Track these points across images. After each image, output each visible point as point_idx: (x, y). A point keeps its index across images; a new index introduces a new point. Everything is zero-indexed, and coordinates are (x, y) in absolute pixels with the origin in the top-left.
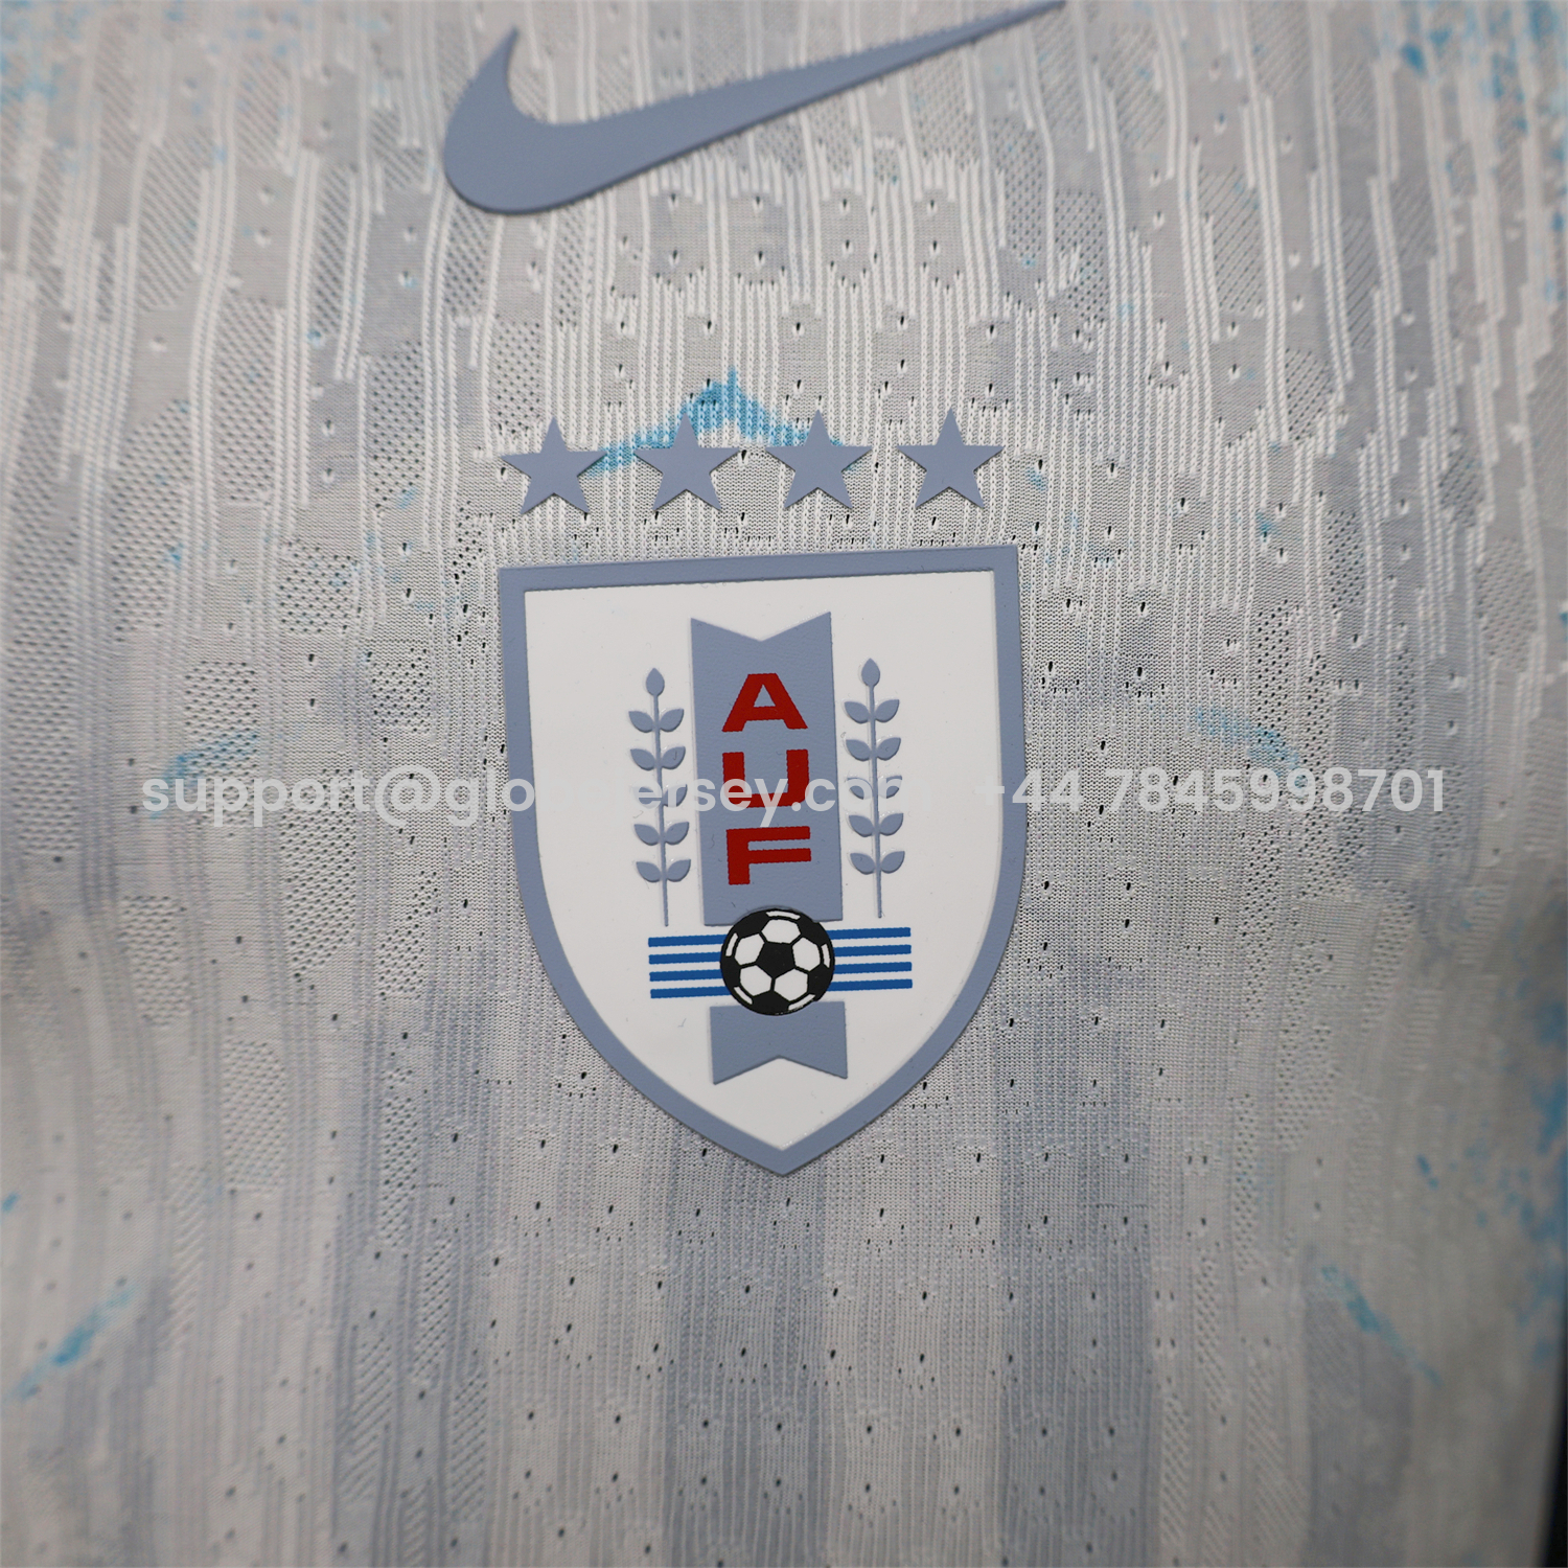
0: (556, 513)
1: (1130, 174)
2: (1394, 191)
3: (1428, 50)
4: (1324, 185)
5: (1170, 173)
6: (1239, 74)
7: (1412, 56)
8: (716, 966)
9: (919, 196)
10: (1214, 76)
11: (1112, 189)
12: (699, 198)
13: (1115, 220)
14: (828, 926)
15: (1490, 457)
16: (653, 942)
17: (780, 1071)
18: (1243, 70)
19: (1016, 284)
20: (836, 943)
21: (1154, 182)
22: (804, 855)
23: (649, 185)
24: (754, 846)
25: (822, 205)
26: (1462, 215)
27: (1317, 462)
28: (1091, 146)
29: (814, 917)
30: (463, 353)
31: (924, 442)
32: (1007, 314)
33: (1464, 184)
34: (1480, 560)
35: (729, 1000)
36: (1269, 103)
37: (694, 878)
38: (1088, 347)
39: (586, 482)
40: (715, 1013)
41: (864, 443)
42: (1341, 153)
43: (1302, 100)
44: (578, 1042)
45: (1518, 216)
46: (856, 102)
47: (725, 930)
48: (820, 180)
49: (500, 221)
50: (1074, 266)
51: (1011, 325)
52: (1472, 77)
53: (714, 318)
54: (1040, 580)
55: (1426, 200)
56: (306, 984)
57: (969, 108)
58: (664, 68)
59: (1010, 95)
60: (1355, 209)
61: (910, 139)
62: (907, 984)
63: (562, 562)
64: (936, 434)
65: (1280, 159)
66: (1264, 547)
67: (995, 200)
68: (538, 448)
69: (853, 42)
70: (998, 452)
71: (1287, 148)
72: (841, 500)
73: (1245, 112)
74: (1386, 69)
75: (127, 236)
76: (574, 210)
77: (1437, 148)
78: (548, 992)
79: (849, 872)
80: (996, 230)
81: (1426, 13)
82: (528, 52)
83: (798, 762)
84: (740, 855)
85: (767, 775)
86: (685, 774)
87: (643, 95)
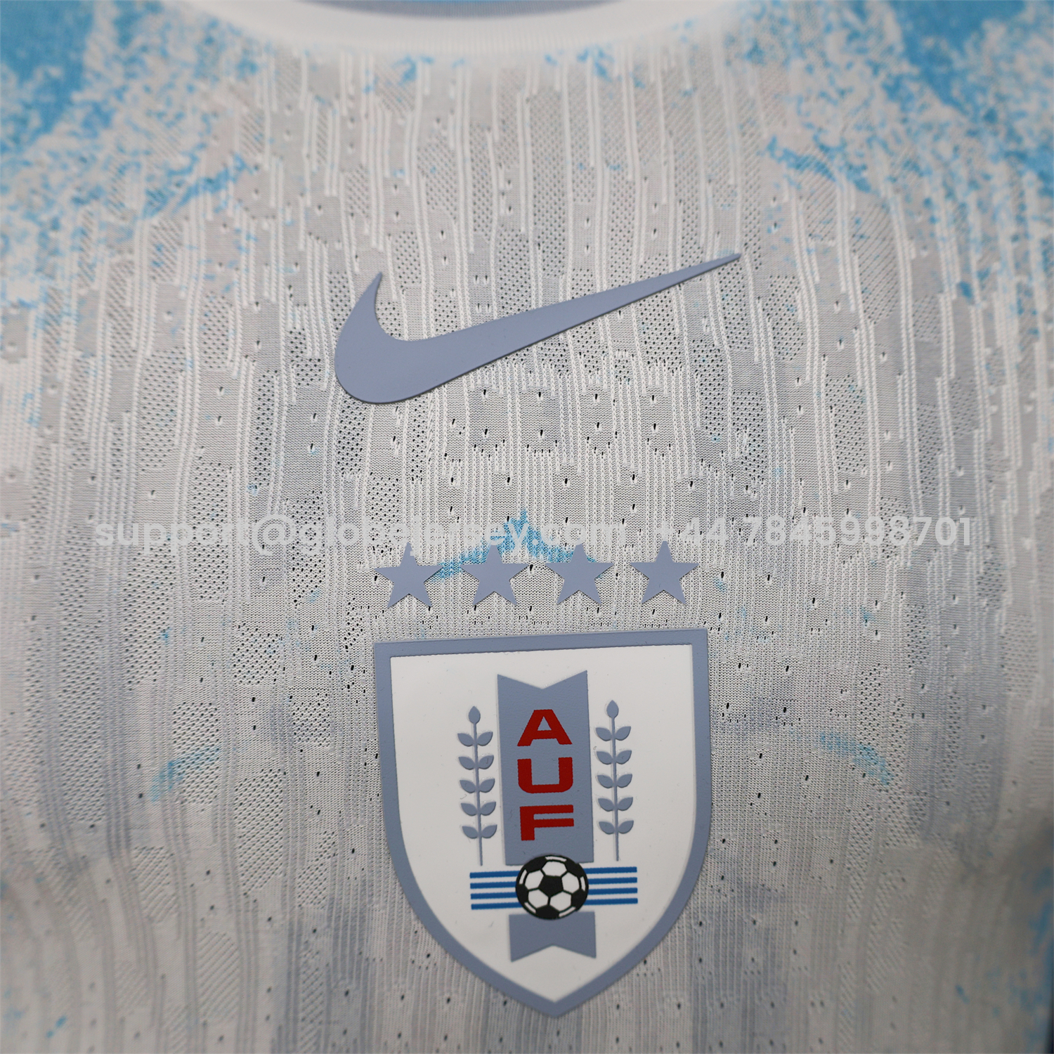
0: (412, 606)
1: (781, 379)
2: (952, 385)
3: (975, 284)
4: (907, 382)
5: (808, 378)
6: (853, 308)
7: (965, 289)
8: (513, 890)
9: (644, 392)
10: (837, 309)
11: (769, 388)
12: (501, 392)
13: (771, 410)
14: (584, 866)
15: (1010, 561)
16: (473, 875)
17: (554, 954)
18: (856, 304)
19: (706, 453)
20: (590, 876)
21: (798, 385)
22: (569, 823)
23: (469, 383)
24: (537, 817)
25: (581, 396)
26: (995, 400)
27: (899, 572)
28: (756, 359)
29: (575, 860)
30: (349, 499)
31: (647, 560)
32: (701, 474)
33: (996, 376)
34: (1002, 631)
35: (521, 911)
36: (871, 327)
37: (498, 838)
38: (754, 497)
39: (430, 586)
40: (512, 919)
41: (609, 560)
42: (919, 361)
43: (894, 323)
44: (425, 936)
45: (1033, 395)
46: (603, 324)
47: (519, 868)
48: (580, 379)
49: (373, 407)
50: (745, 442)
51: (704, 482)
52: (1003, 301)
53: (511, 476)
54: (723, 651)
55: (972, 390)
56: (251, 899)
57: (677, 331)
58: (478, 301)
59: (704, 322)
60: (926, 399)
61: (639, 353)
62: (635, 901)
63: (414, 638)
64: (655, 556)
65: (878, 367)
66: (865, 629)
67: (693, 396)
68: (398, 563)
69: (602, 284)
70: (695, 567)
71: (884, 359)
72: (594, 596)
73: (856, 334)
74: (947, 300)
75: (130, 419)
76: (420, 399)
77: (981, 352)
78: (405, 904)
79: (598, 833)
80: (694, 417)
81: (975, 258)
82: (390, 289)
83: (566, 766)
84: (528, 823)
85: (545, 773)
86: (494, 772)
87: (465, 320)
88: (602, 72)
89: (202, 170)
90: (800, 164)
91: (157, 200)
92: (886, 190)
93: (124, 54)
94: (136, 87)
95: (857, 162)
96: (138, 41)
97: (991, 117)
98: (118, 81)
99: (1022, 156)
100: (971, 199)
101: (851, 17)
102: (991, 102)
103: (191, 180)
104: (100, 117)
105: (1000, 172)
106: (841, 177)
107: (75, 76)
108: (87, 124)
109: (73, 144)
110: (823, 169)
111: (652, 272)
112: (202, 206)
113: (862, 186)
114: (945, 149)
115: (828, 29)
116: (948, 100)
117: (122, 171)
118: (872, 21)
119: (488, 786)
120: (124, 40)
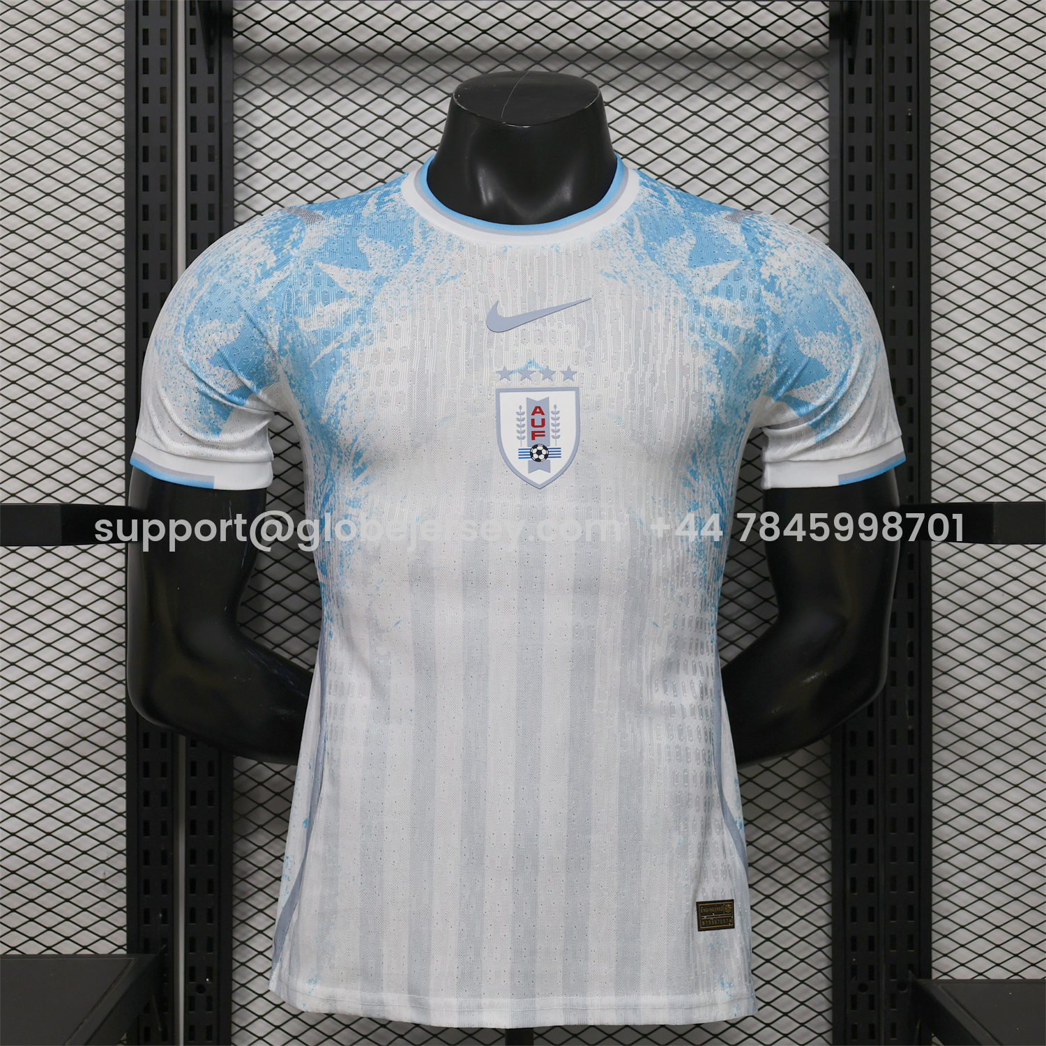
0: (505, 380)
1: (600, 328)
2: (644, 332)
3: (653, 307)
4: (632, 330)
6: (619, 312)
7: (650, 308)
8: (529, 453)
9: (565, 331)
10: (615, 312)
11: (597, 331)
12: (529, 330)
13: (597, 336)
14: (548, 447)
16: (519, 449)
17: (539, 472)
20: (549, 450)
22: (544, 436)
23: (520, 328)
24: (536, 434)
25: (549, 332)
28: (593, 323)
29: (545, 446)
30: (490, 354)
31: (565, 370)
32: (579, 350)
34: (656, 391)
35: (531, 459)
36: (624, 317)
37: (526, 439)
39: (510, 375)
40: (529, 461)
41: (555, 370)
42: (636, 325)
44: (506, 466)
46: (555, 315)
47: (531, 448)
48: (549, 328)
49: (496, 333)
51: (579, 352)
53: (531, 350)
54: (583, 393)
57: (574, 316)
58: (523, 308)
59: (581, 314)
60: (637, 334)
61: (564, 321)
62: (560, 457)
63: (506, 388)
64: (567, 369)
65: (625, 326)
66: (619, 388)
67: (577, 332)
68: (502, 370)
69: (554, 305)
70: (577, 372)
71: (627, 324)
72: (551, 379)
73: (620, 318)
74: (645, 311)
76: (508, 332)
78: (502, 457)
79: (551, 439)
80: (577, 337)
81: (654, 300)
82: (500, 305)
83: (543, 420)
84: (534, 435)
85: (538, 423)
86: (525, 422)
87: (519, 313)
88: (557, 251)
89: (450, 274)
90: (608, 276)
91: (439, 282)
92: (631, 283)
93: (425, 243)
94: (430, 252)
95: (624, 276)
96: (429, 239)
97: (665, 265)
98: (424, 250)
99: (672, 276)
100: (655, 286)
101: (629, 236)
102: (666, 260)
103: (447, 276)
104: (420, 260)
105: (665, 279)
106: (619, 280)
107: (411, 248)
108: (417, 261)
109: (414, 266)
110: (615, 277)
111: (568, 302)
112: (451, 282)
113: (625, 282)
114: (650, 273)
115: (622, 240)
116: (653, 260)
117: (429, 274)
118: (635, 238)
119: (523, 426)
120: (425, 238)
